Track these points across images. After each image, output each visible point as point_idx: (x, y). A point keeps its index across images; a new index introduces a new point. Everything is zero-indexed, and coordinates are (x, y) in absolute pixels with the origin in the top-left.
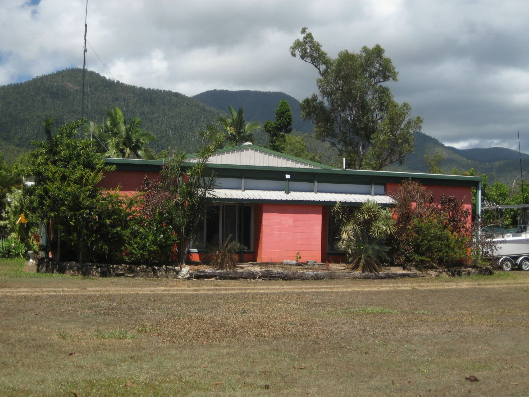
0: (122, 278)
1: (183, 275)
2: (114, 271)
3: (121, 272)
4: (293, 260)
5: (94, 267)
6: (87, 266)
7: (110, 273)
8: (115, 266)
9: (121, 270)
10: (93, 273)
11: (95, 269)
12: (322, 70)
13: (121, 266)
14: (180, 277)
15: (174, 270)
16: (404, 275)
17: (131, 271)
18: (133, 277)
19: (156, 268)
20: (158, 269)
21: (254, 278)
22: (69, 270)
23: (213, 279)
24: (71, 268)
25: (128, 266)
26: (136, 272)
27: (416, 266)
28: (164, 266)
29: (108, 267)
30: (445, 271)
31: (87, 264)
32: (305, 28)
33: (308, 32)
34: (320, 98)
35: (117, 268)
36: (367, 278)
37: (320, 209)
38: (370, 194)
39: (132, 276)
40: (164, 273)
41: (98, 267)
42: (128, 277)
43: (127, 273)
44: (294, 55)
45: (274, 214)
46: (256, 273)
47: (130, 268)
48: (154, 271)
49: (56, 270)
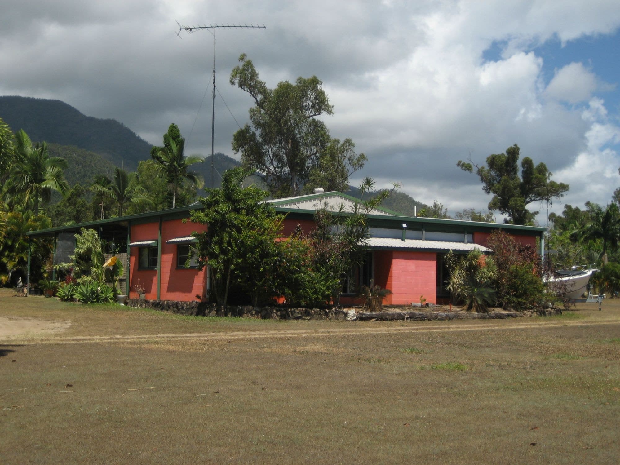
0: (300, 321)
1: (351, 317)
2: (292, 314)
3: (299, 315)
4: (417, 302)
5: (275, 311)
6: (266, 310)
7: (289, 316)
8: (293, 309)
9: (298, 313)
10: (273, 317)
11: (275, 313)
12: (258, 100)
13: (297, 309)
14: (349, 319)
15: (343, 312)
16: (508, 315)
17: (307, 314)
18: (309, 320)
19: (327, 311)
20: (329, 312)
21: (403, 319)
22: (246, 313)
23: (373, 320)
24: (249, 312)
25: (304, 309)
26: (311, 315)
27: (514, 308)
28: (334, 309)
29: (286, 310)
30: (535, 312)
31: (267, 307)
32: (244, 54)
33: (246, 59)
34: (253, 129)
35: (294, 311)
36: (484, 318)
37: (435, 256)
38: (463, 242)
39: (309, 318)
40: (334, 315)
41: (277, 311)
42: (306, 319)
43: (304, 315)
44: (233, 83)
45: (401, 260)
46: (404, 315)
47: (306, 311)
48: (326, 314)
49: (230, 313)
